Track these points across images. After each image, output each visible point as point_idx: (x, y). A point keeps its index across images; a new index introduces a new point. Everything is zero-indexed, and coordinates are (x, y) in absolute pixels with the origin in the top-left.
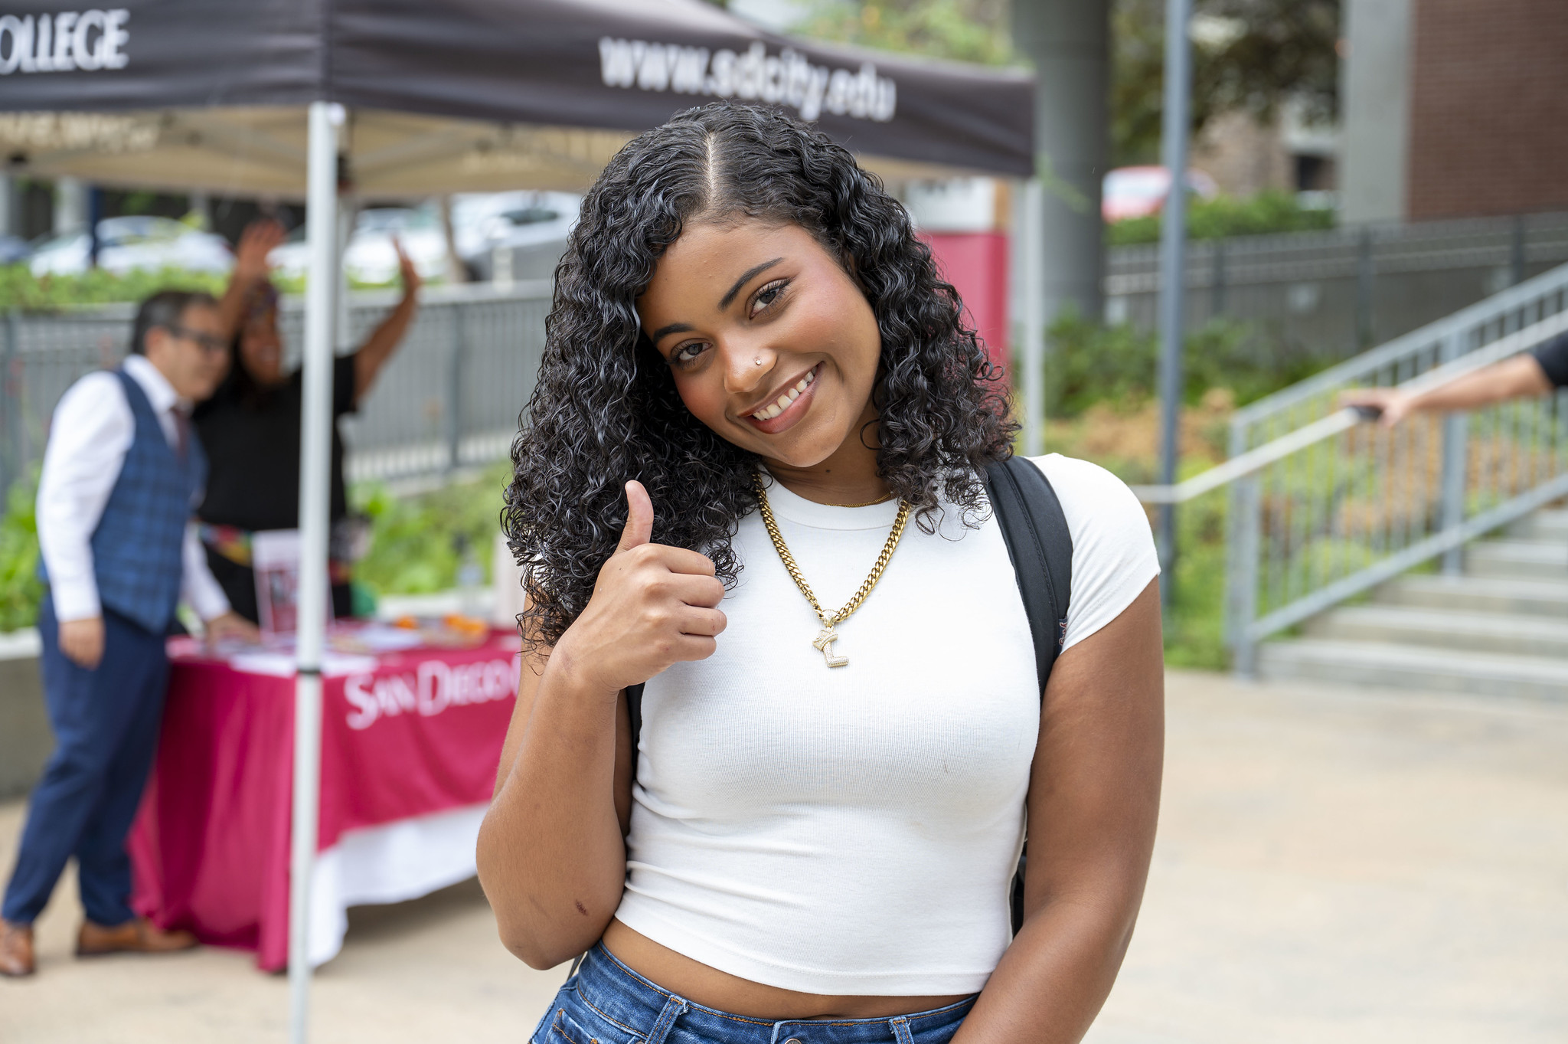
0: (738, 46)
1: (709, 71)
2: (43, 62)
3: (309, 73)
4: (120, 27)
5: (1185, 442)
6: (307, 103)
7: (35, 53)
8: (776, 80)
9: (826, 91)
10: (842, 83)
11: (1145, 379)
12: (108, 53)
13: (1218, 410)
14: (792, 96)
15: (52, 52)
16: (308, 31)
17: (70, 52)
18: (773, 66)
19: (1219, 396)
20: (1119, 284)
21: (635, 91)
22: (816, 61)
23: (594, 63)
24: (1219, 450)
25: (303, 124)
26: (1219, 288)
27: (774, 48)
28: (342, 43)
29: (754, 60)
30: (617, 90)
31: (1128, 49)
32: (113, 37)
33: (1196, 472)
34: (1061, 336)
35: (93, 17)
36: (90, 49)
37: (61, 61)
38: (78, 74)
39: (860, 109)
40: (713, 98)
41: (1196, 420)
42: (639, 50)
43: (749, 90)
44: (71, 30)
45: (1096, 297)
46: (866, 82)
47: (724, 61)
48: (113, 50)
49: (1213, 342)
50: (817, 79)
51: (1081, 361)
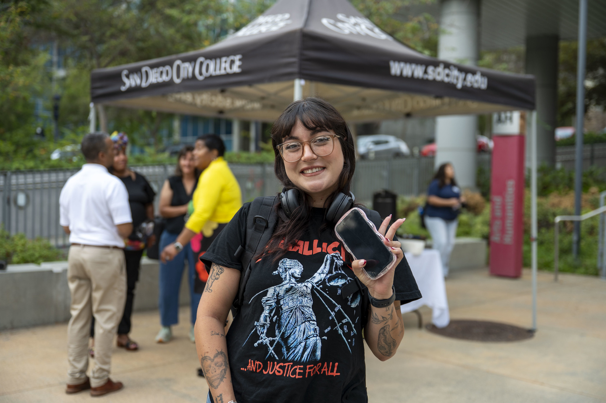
0: (436, 64)
1: (426, 72)
2: (218, 73)
3: (295, 69)
4: (240, 60)
5: (583, 203)
6: (293, 79)
7: (215, 70)
8: (448, 75)
9: (465, 79)
10: (470, 77)
11: (569, 185)
12: (236, 69)
13: (593, 194)
14: (453, 80)
15: (220, 70)
16: (294, 56)
17: (225, 69)
18: (447, 71)
19: (594, 189)
20: (559, 158)
21: (401, 77)
22: (461, 69)
23: (388, 68)
24: (595, 205)
25: (292, 86)
26: (592, 159)
27: (447, 65)
28: (304, 59)
29: (440, 69)
30: (395, 77)
31: (562, 88)
32: (238, 63)
33: (586, 212)
34: (541, 170)
35: (232, 58)
36: (231, 68)
37: (223, 72)
38: (228, 75)
39: (476, 85)
40: (427, 81)
41: (586, 197)
42: (402, 65)
43: (439, 78)
44: (226, 62)
45: (553, 161)
46: (478, 77)
47: (430, 69)
48: (238, 67)
49: (591, 173)
50: (462, 76)
51: (548, 178)
